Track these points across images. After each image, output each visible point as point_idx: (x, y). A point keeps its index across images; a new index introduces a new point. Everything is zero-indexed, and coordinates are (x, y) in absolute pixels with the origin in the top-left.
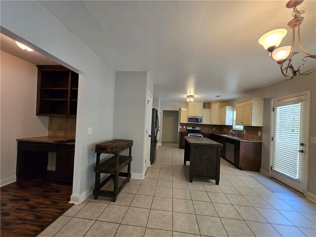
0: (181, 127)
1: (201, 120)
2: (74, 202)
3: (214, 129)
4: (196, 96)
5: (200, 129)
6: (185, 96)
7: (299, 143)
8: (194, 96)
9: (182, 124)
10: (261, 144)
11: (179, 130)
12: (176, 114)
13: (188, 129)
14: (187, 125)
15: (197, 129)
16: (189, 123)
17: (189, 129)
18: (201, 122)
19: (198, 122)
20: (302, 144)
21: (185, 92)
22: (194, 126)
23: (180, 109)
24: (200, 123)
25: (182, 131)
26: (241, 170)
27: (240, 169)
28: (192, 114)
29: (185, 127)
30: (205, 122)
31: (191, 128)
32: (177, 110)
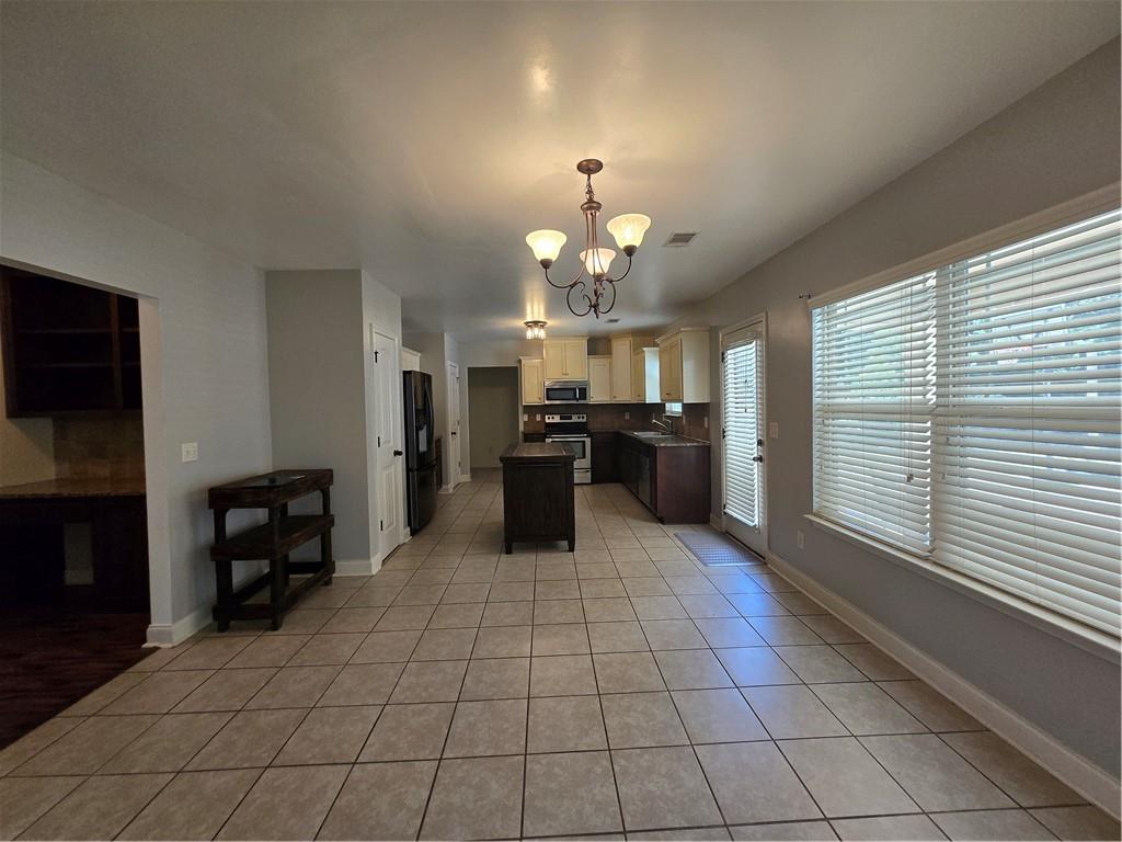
0: (526, 419)
1: (584, 392)
2: (157, 644)
3: (627, 417)
4: (550, 323)
5: (585, 420)
6: (520, 323)
7: (755, 440)
8: (545, 323)
9: (530, 410)
10: (709, 447)
11: (521, 428)
12: (508, 377)
13: (547, 421)
14: (544, 410)
15: (575, 419)
16: (547, 402)
17: (551, 421)
18: (585, 399)
19: (575, 398)
20: (760, 443)
21: (519, 311)
22: (564, 411)
23: (520, 361)
24: (580, 402)
25: (530, 430)
26: (663, 523)
27: (661, 521)
28: (554, 376)
29: (538, 418)
30: (596, 396)
31: (557, 419)
32: (511, 364)
